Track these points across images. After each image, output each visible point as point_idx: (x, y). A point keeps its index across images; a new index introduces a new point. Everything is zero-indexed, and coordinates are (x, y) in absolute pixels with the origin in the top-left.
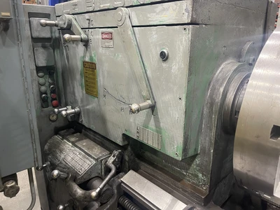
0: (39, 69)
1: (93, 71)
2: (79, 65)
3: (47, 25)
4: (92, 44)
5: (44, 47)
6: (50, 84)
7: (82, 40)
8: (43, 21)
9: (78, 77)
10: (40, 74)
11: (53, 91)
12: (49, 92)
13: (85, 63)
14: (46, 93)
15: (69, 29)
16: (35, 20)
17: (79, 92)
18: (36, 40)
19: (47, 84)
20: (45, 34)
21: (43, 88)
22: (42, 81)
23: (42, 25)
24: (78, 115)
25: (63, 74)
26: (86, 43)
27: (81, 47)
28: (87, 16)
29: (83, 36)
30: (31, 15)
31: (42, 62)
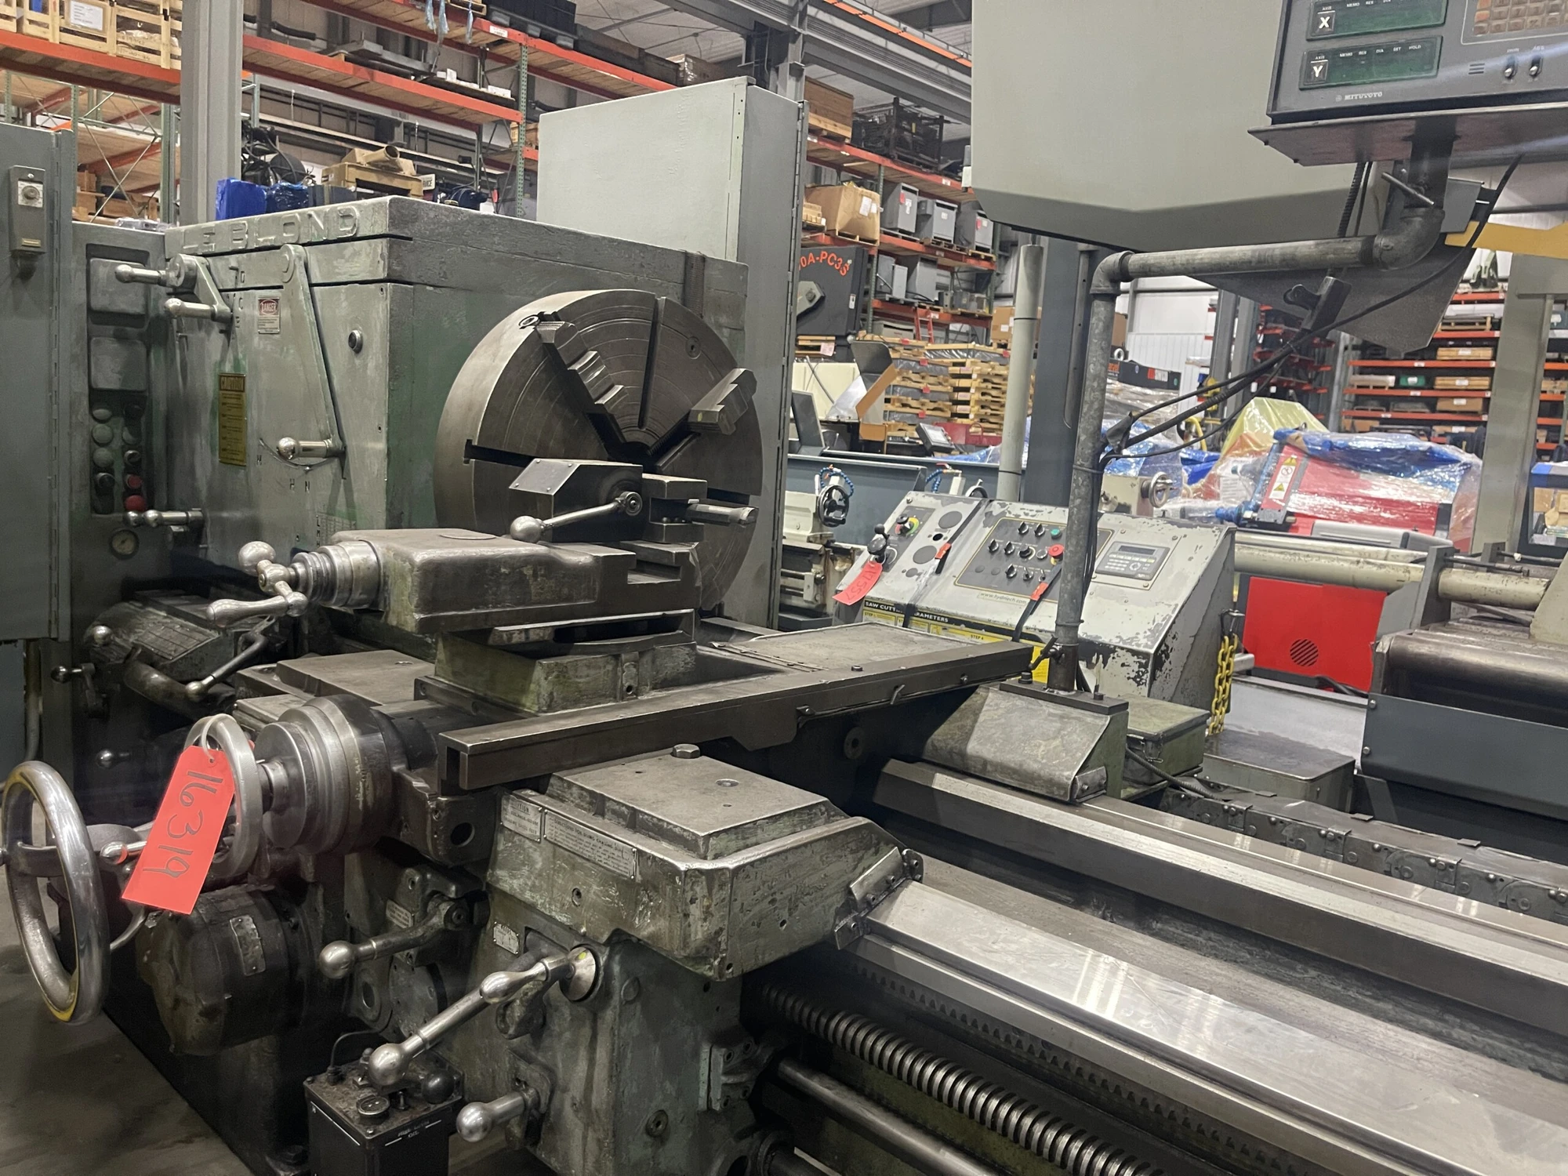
0: (97, 396)
1: (239, 398)
2: (210, 384)
3: (133, 279)
4: (239, 329)
5: (120, 338)
6: (126, 446)
7: (213, 316)
8: (124, 268)
9: (205, 419)
10: (101, 412)
11: (132, 467)
12: (119, 468)
13: (222, 377)
14: (109, 469)
15: (188, 288)
16: (103, 268)
17: (203, 460)
18: (98, 317)
19: (117, 444)
20: (129, 302)
21: (103, 454)
22: (102, 431)
23: (122, 278)
24: (195, 530)
25: (168, 419)
26: (227, 324)
27: (216, 339)
28: (233, 260)
29: (219, 306)
30: (95, 251)
31: (109, 377)
